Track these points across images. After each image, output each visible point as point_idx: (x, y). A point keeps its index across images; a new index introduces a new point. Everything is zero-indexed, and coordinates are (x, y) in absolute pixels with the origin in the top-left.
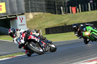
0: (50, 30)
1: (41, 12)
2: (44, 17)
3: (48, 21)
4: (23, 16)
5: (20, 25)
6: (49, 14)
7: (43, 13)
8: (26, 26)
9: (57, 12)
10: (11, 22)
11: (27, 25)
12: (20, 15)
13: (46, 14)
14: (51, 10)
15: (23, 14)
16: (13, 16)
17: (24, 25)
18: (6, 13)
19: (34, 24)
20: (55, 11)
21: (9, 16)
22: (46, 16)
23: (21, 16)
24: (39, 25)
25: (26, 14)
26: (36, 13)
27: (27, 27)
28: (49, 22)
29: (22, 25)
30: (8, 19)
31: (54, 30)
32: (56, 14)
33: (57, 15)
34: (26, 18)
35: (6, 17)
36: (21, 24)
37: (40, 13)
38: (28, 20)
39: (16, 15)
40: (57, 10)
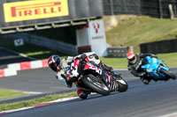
0: (149, 47)
1: (131, 13)
2: (137, 22)
3: (146, 31)
4: (100, 22)
5: (94, 38)
6: (147, 17)
7: (135, 16)
8: (104, 39)
9: (162, 14)
10: (77, 32)
11: (107, 38)
12: (93, 19)
13: (141, 17)
14: (151, 11)
15: (99, 18)
16: (82, 21)
17: (101, 37)
18: (70, 17)
19: (119, 37)
20: (159, 12)
21: (74, 22)
22: (141, 22)
23: (96, 22)
24: (128, 38)
25: (105, 17)
26: (123, 17)
27: (108, 42)
28: (148, 33)
29: (97, 38)
30: (71, 26)
31: (156, 47)
32: (159, 17)
33: (162, 20)
34: (106, 25)
35: (69, 23)
36: (95, 35)
37: (130, 16)
38: (109, 28)
39: (86, 20)
40: (161, 11)
